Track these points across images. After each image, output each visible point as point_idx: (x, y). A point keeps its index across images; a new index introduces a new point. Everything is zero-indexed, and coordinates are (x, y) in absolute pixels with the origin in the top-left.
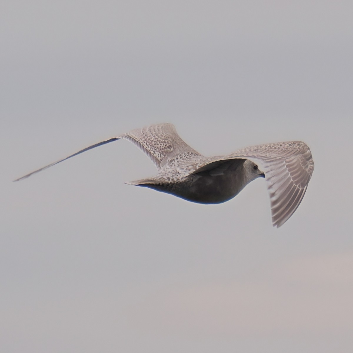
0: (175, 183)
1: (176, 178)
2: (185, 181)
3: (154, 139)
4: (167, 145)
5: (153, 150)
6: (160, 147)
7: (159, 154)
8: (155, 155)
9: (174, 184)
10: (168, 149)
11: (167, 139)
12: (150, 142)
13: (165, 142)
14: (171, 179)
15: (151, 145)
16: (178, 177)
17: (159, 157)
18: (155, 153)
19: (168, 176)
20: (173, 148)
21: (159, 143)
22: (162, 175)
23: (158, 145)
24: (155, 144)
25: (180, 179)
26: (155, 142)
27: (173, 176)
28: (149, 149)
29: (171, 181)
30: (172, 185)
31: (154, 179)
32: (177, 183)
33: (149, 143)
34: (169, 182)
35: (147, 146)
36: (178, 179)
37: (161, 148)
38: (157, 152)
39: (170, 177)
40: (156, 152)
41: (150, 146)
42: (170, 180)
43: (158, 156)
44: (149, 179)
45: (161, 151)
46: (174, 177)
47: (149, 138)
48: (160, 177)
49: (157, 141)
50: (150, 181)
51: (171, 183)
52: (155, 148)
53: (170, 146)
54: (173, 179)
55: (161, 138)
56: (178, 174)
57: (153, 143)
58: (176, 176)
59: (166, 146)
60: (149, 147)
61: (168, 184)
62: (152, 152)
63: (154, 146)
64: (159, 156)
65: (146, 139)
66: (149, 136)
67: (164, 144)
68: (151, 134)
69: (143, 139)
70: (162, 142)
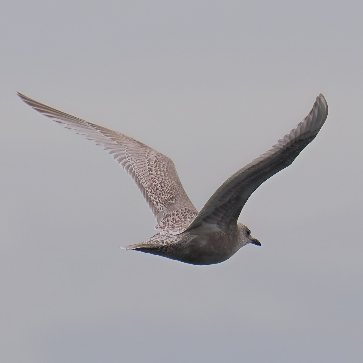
0: (169, 245)
1: (170, 240)
2: (178, 242)
3: (160, 186)
4: (171, 197)
5: (157, 200)
6: (164, 198)
7: (162, 206)
8: (157, 207)
9: (168, 247)
10: (171, 201)
11: (172, 191)
12: (155, 189)
13: (169, 193)
14: (165, 242)
15: (155, 194)
16: (171, 240)
17: (161, 209)
18: (158, 205)
19: (162, 239)
20: (175, 199)
21: (163, 193)
22: (156, 239)
23: (163, 195)
24: (160, 194)
25: (174, 241)
26: (160, 191)
27: (166, 239)
28: (153, 198)
29: (165, 244)
30: (166, 248)
31: (148, 243)
32: (171, 245)
33: (154, 190)
34: (163, 245)
35: (151, 194)
36: (172, 242)
37: (165, 199)
38: (160, 203)
39: (164, 240)
40: (159, 204)
41: (154, 195)
42: (163, 243)
43: (161, 208)
44: (143, 243)
45: (164, 203)
46: (168, 240)
47: (155, 183)
48: (154, 241)
49: (163, 190)
50: (144, 245)
51: (165, 246)
52: (159, 199)
53: (173, 197)
54: (167, 242)
55: (166, 188)
56: (172, 237)
57: (159, 191)
58: (170, 239)
59: (169, 197)
60: (153, 196)
61: (162, 247)
62: (155, 203)
63: (158, 196)
64: (162, 208)
65: (152, 184)
66: (155, 180)
67: (168, 195)
68: (157, 178)
69: (148, 183)
70: (167, 193)
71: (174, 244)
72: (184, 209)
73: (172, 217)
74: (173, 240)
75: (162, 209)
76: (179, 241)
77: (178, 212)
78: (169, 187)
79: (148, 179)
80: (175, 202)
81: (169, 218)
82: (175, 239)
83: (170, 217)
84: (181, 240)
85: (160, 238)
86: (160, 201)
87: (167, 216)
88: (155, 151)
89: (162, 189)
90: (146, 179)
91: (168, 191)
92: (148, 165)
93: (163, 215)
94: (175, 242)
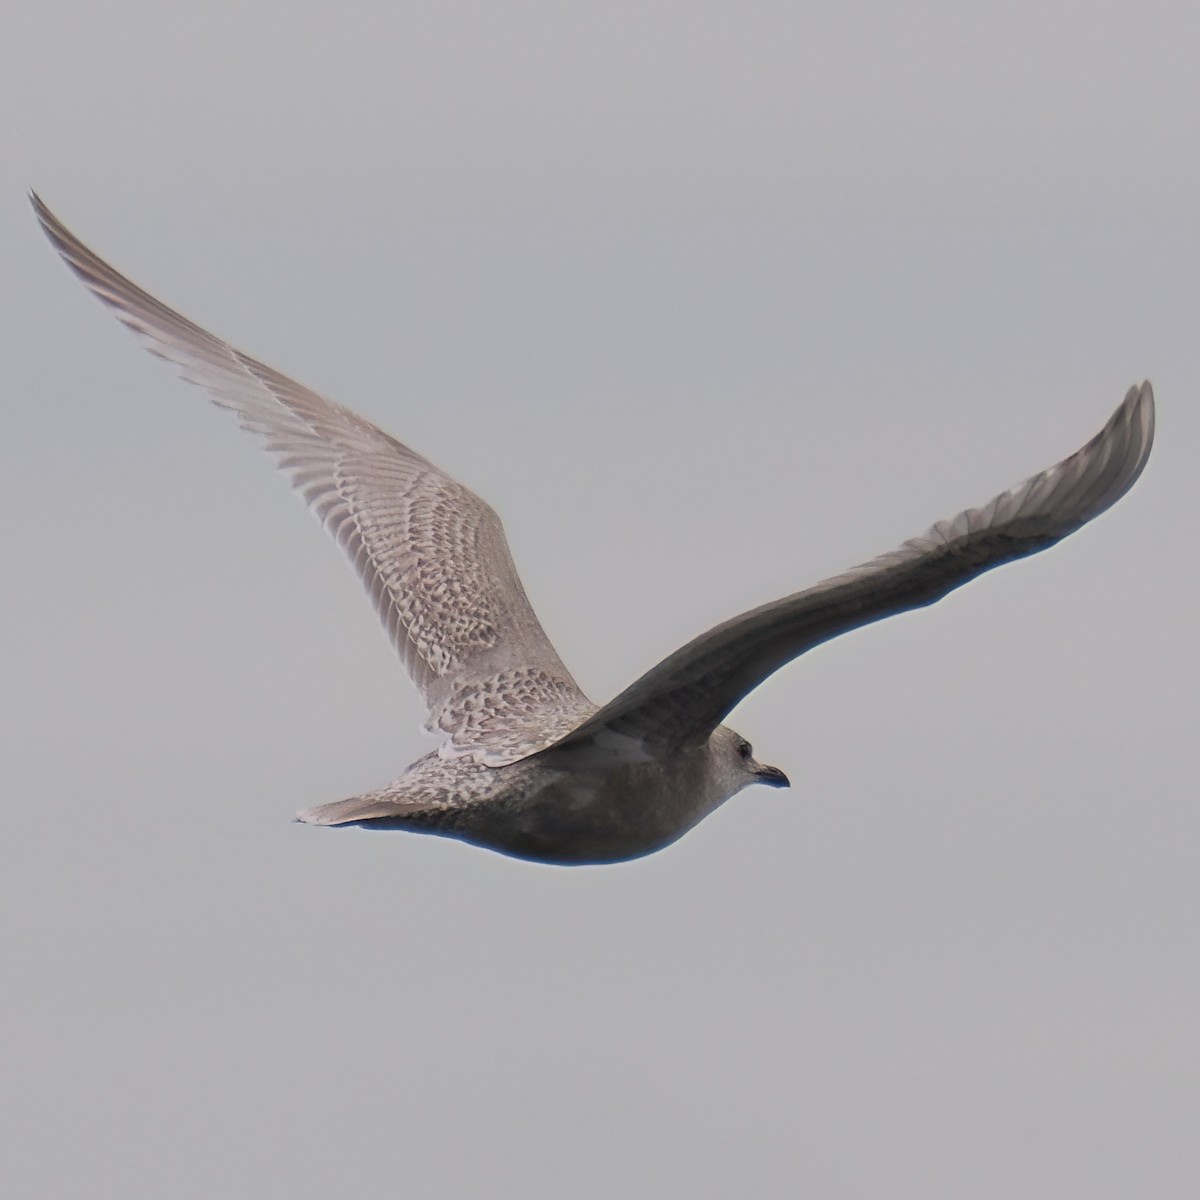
0: (466, 807)
1: (468, 789)
2: (497, 796)
3: (445, 592)
4: (482, 627)
5: (430, 637)
6: (458, 629)
7: (448, 656)
8: (430, 659)
9: (460, 812)
10: (482, 642)
11: (487, 607)
12: (429, 599)
13: (477, 615)
14: (450, 796)
15: (426, 616)
16: (474, 787)
17: (445, 666)
18: (432, 653)
19: (442, 785)
20: (494, 637)
21: (456, 615)
22: (421, 781)
23: (453, 620)
24: (442, 616)
25: (482, 791)
26: (445, 605)
27: (458, 783)
28: (416, 630)
29: (451, 803)
30: (453, 815)
31: (395, 799)
32: (470, 805)
33: (422, 602)
34: (444, 806)
35: (410, 615)
36: (474, 794)
37: (460, 634)
38: (441, 646)
39: (447, 787)
40: (436, 648)
41: (421, 618)
42: (444, 799)
43: (442, 664)
45: (457, 647)
46: (461, 788)
47: (429, 581)
48: (413, 790)
49: (455, 604)
50: (380, 805)
51: (450, 809)
52: (439, 633)
53: (489, 628)
54: (457, 797)
55: (469, 597)
56: (476, 775)
57: (439, 606)
58: (468, 783)
59: (476, 627)
60: (417, 622)
61: (441, 814)
62: (422, 644)
63: (437, 623)
64: (447, 661)
65: (417, 581)
66: (430, 569)
67: (471, 622)
68: (438, 565)
69: (405, 578)
70: (468, 612)
71: (481, 803)
72: (524, 670)
73: (483, 696)
74: (478, 788)
75: (448, 667)
76: (501, 793)
77: (504, 682)
78: (477, 596)
79: (407, 563)
80: (496, 646)
81: (471, 698)
82: (486, 785)
83: (476, 697)
84: (507, 790)
85: (437, 779)
86: (441, 639)
87: (465, 693)
88: (443, 475)
89: (451, 602)
90: (397, 564)
91: (475, 609)
92: (412, 520)
93: (452, 687)
94: (483, 796)
